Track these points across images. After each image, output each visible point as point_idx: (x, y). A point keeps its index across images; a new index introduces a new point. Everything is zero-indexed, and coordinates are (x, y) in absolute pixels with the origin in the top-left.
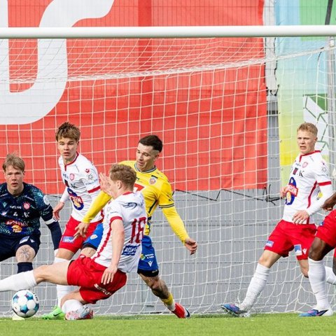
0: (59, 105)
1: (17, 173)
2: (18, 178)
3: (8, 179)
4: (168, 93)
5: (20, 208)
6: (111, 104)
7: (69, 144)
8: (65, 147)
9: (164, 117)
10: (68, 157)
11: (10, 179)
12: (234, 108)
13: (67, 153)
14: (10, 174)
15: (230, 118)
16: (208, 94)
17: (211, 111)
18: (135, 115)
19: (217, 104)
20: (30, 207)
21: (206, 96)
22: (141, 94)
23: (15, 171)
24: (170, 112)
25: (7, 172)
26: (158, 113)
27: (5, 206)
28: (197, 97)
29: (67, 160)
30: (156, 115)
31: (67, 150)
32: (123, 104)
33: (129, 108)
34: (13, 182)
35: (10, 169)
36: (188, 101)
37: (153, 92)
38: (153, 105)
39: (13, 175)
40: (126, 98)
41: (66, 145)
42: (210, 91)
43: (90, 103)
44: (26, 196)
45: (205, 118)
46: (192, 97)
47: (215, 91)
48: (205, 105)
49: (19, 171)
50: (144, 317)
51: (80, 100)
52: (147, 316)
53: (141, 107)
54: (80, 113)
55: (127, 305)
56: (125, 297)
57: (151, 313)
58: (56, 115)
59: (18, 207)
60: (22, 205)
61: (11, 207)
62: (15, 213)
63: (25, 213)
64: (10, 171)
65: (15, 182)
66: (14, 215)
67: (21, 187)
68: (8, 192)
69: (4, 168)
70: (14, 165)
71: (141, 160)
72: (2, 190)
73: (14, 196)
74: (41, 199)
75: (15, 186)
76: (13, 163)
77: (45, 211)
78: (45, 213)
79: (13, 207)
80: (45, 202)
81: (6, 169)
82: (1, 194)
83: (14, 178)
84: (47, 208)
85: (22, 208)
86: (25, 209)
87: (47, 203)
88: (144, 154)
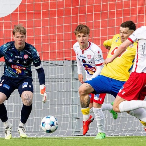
0: (20, 6)
1: (22, 37)
2: (23, 40)
5: (21, 58)
9: (86, 14)
11: (18, 40)
12: (130, 8)
14: (18, 37)
15: (128, 14)
17: (116, 10)
18: (68, 12)
19: (119, 5)
20: (28, 58)
21: (113, 1)
23: (21, 35)
24: (90, 10)
25: (16, 36)
26: (83, 11)
27: (11, 56)
28: (107, 1)
30: (81, 12)
31: (83, 40)
32: (60, 5)
33: (64, 8)
34: (19, 42)
35: (18, 34)
36: (102, 4)
38: (79, 6)
39: (20, 38)
43: (40, 5)
44: (26, 51)
45: (112, 14)
46: (104, 1)
49: (23, 35)
50: (73, 138)
51: (34, 3)
52: (76, 138)
53: (72, 7)
54: (34, 11)
55: (63, 130)
56: (62, 126)
57: (78, 136)
58: (19, 12)
59: (20, 58)
60: (23, 56)
61: (15, 57)
62: (18, 61)
63: (24, 61)
64: (18, 36)
65: (21, 42)
66: (17, 62)
67: (23, 45)
68: (15, 47)
69: (14, 33)
70: (21, 31)
71: (122, 37)
72: (11, 46)
73: (18, 50)
74: (36, 53)
75: (20, 45)
76: (19, 31)
77: (37, 61)
78: (36, 62)
79: (17, 57)
80: (37, 54)
81: (15, 34)
82: (10, 48)
83: (20, 40)
84: (38, 58)
85: (22, 58)
86: (25, 59)
87: (38, 55)
88: (124, 33)
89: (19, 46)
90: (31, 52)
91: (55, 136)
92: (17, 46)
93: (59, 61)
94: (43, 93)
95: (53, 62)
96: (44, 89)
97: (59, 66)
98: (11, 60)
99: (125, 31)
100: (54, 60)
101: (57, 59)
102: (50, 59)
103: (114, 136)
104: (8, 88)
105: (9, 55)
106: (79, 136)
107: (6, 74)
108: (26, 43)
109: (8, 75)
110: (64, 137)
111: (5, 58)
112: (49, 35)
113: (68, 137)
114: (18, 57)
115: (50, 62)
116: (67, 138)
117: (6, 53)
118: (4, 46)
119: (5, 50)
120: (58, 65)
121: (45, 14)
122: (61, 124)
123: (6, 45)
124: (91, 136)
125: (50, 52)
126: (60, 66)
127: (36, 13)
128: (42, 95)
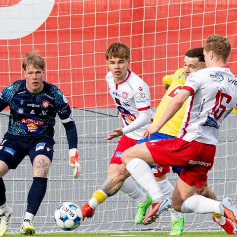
0: (48, 20)
1: (38, 72)
2: (39, 77)
3: (29, 78)
4: (160, 8)
5: (38, 106)
6: (102, 19)
7: (120, 62)
8: (116, 66)
9: (155, 33)
10: (119, 76)
11: (31, 78)
12: (227, 23)
13: (118, 72)
14: (31, 73)
16: (200, 9)
17: (203, 26)
19: (209, 19)
20: (49, 106)
21: (198, 11)
22: (133, 9)
23: (36, 70)
24: (162, 27)
25: (27, 71)
26: (150, 28)
27: (22, 103)
28: (189, 12)
29: (118, 79)
31: (118, 69)
32: (114, 18)
33: (119, 23)
35: (31, 68)
36: (180, 16)
37: (145, 7)
38: (144, 20)
39: (34, 74)
40: (117, 13)
41: (116, 64)
42: (202, 6)
43: (80, 18)
44: (45, 94)
45: (197, 33)
46: (184, 12)
47: (208, 6)
48: (197, 20)
49: (39, 70)
50: (135, 234)
51: (70, 15)
52: (138, 233)
53: (132, 22)
54: (70, 28)
55: (118, 222)
56: (116, 215)
57: (142, 230)
58: (45, 30)
59: (36, 106)
60: (41, 103)
61: (28, 105)
62: (33, 111)
63: (43, 111)
64: (31, 70)
65: (36, 81)
66: (31, 113)
67: (41, 86)
68: (27, 90)
69: (24, 66)
70: (35, 63)
71: (187, 72)
72: (20, 88)
73: (33, 94)
74: (61, 98)
75: (35, 86)
76: (33, 62)
77: (63, 110)
78: (63, 112)
79: (31, 105)
80: (64, 100)
81: (27, 68)
82: (19, 91)
83: (35, 77)
84: (66, 106)
85: (40, 106)
86: (44, 107)
87: (66, 101)
88: (190, 66)
89: (34, 88)
90: (53, 97)
91: (106, 231)
92: (30, 87)
93: (112, 110)
94: (74, 163)
95: (102, 111)
96: (77, 156)
97: (111, 118)
98: (21, 111)
99: (192, 64)
100: (103, 108)
101: (108, 105)
102: (96, 107)
103: (200, 231)
104: (12, 154)
105: (18, 102)
106: (144, 231)
107: (11, 131)
108: (44, 83)
109: (15, 132)
110: (120, 232)
111: (10, 108)
112: (95, 66)
113: (126, 232)
114: (33, 105)
115: (96, 110)
116: (125, 234)
117: (13, 100)
118: (10, 88)
119: (11, 95)
120: (110, 116)
121: (89, 33)
122: (114, 211)
123: (12, 86)
124: (164, 231)
125: (97, 95)
126: (113, 118)
127: (73, 32)
128: (73, 165)
